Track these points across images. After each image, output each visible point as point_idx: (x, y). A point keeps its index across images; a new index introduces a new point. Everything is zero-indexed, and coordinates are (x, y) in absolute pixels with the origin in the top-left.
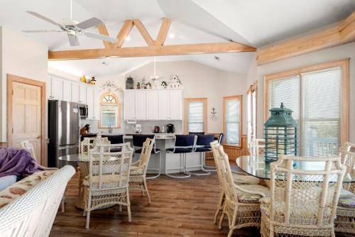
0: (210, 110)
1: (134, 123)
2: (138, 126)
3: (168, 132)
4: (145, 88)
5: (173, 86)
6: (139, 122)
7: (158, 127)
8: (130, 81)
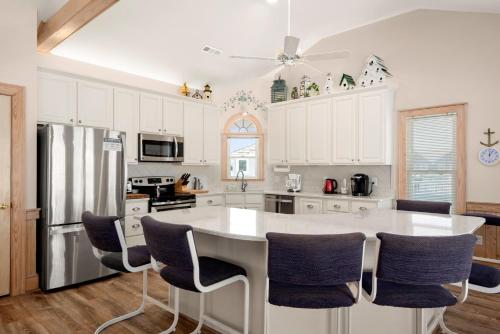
0: (476, 137)
1: (287, 170)
2: (293, 176)
3: (355, 194)
4: (307, 95)
5: (367, 83)
6: (295, 169)
7: (332, 181)
8: (279, 86)
